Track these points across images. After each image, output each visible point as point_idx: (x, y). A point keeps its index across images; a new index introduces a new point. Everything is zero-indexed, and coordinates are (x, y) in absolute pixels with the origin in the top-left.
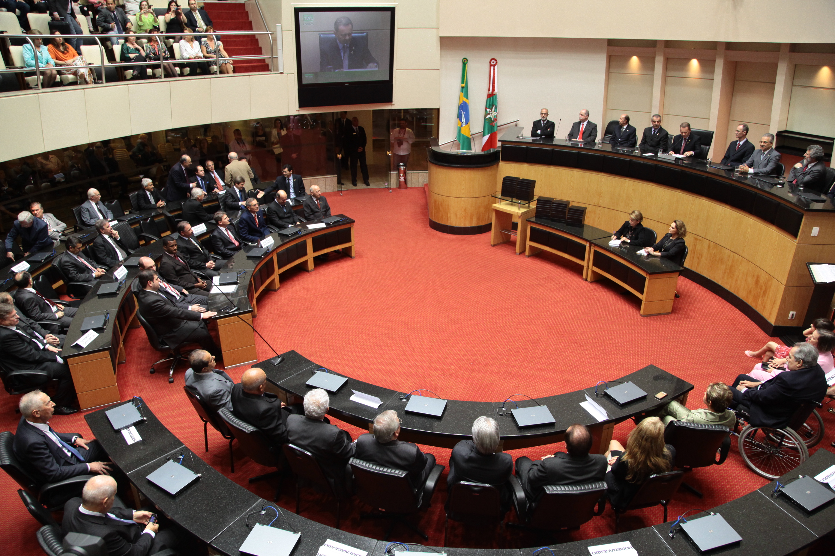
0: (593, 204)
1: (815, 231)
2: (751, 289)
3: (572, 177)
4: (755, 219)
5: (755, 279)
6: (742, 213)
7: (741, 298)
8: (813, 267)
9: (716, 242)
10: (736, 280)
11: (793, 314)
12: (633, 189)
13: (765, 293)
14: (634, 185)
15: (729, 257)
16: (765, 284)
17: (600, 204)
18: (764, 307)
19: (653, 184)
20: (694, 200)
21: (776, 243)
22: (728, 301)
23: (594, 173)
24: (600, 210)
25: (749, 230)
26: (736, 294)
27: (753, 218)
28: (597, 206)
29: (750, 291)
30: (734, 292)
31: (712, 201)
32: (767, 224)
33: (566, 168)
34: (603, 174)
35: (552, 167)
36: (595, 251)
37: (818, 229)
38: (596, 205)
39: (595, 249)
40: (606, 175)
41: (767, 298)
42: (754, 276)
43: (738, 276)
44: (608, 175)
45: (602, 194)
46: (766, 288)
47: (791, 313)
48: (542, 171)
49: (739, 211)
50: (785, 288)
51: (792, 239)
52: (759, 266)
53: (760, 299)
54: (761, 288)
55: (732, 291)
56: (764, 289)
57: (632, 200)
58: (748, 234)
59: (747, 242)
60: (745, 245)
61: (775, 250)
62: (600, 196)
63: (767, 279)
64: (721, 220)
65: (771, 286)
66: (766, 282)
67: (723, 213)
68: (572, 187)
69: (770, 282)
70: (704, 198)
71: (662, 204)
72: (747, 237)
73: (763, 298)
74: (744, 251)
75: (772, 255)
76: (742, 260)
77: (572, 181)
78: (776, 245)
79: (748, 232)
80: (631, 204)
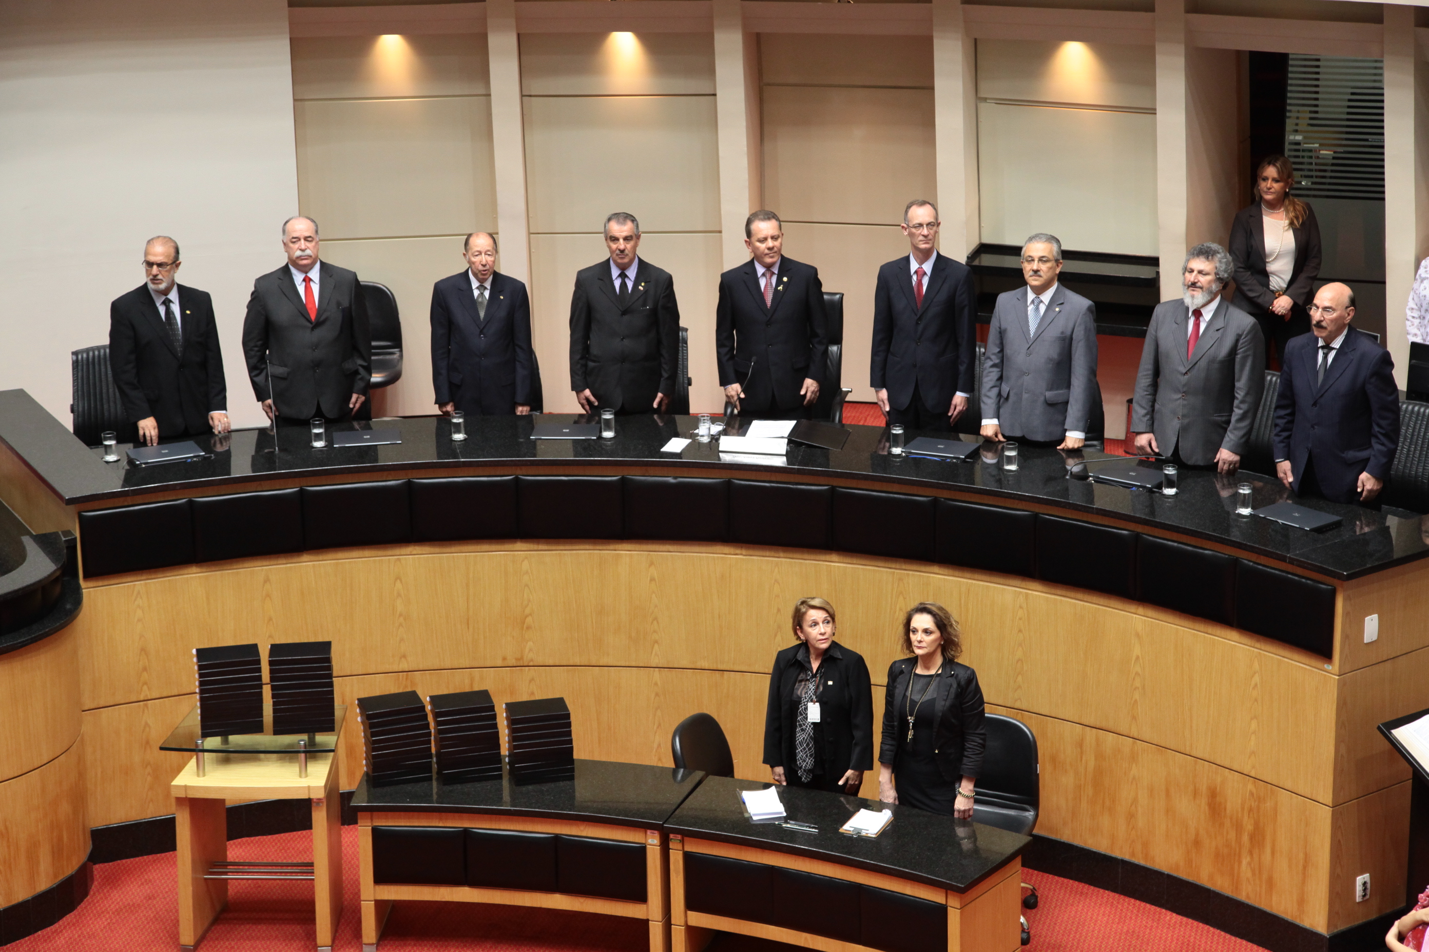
0: (499, 663)
1: (1371, 626)
2: (1197, 835)
3: (398, 578)
4: (1151, 612)
5: (1203, 802)
6: (1095, 599)
7: (1166, 870)
8: (1404, 734)
9: (1017, 705)
10: (1131, 816)
11: (1365, 884)
12: (652, 579)
13: (1257, 838)
14: (652, 564)
15: (1080, 744)
16: (1251, 810)
17: (529, 656)
18: (1270, 883)
19: (726, 549)
20: (900, 580)
21: (1257, 678)
22: (1114, 890)
23: (485, 547)
24: (532, 680)
25: (1137, 651)
26: (1139, 860)
27: (1141, 610)
28: (520, 666)
29: (1197, 843)
30: (1133, 854)
31: (968, 575)
32: (1201, 626)
33: (367, 552)
34: (519, 545)
35: (305, 557)
36: (689, 858)
37: (1375, 617)
38: (512, 662)
39: (688, 848)
40: (535, 547)
41: (1273, 853)
42: (1195, 793)
43: (1135, 801)
44: (541, 547)
45: (529, 620)
46: (1257, 825)
47: (1360, 880)
48: (267, 580)
49: (1080, 595)
50: (1334, 814)
51: (1319, 664)
52: (1207, 757)
53: (1245, 862)
54: (1238, 827)
55: (1121, 852)
56: (1249, 826)
57: (656, 619)
58: (1135, 662)
59: (1138, 688)
60: (1136, 701)
61: (1256, 703)
62: (525, 626)
63: (1252, 794)
64: (1020, 631)
65: (1276, 816)
66: (1253, 804)
67: (1021, 607)
68: (401, 619)
69: (1269, 804)
70: (936, 569)
71: (779, 610)
72: (1137, 674)
73: (1255, 856)
74: (1134, 718)
75: (1252, 719)
76: (1136, 747)
77: (399, 595)
78: (1256, 685)
79: (1134, 658)
80: (655, 631)
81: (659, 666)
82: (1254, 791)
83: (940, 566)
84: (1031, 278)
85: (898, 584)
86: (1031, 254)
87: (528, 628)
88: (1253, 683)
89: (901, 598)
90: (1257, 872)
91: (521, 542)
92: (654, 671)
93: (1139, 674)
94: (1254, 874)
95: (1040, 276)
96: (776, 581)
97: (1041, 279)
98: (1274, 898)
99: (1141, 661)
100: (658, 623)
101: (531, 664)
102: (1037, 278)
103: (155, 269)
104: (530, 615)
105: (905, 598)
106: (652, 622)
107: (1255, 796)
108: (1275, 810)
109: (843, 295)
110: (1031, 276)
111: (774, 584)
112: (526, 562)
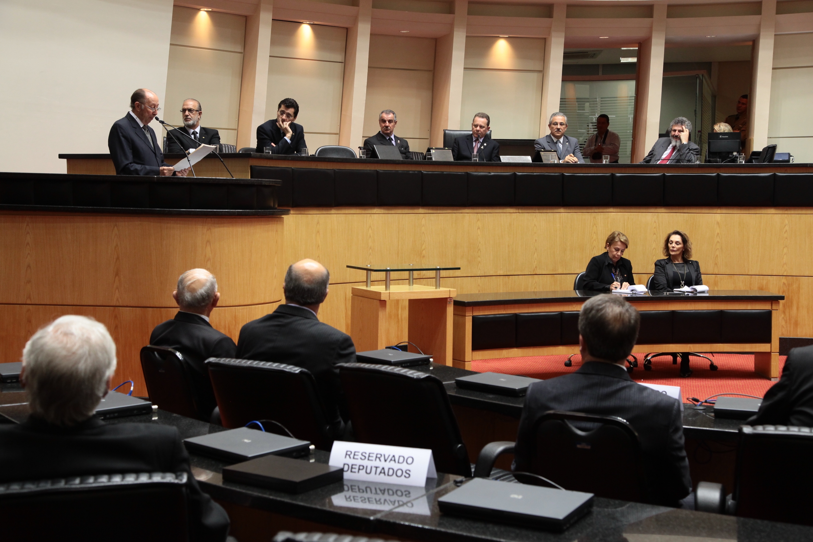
4: (724, 211)
14: (478, 220)
18: (796, 323)
21: (787, 228)
25: (717, 231)
27: (719, 211)
34: (421, 211)
40: (428, 211)
41: (798, 308)
45: (424, 252)
48: (318, 224)
49: (686, 211)
57: (479, 250)
58: (716, 237)
59: (718, 249)
60: (717, 255)
61: (786, 240)
62: (422, 257)
63: (784, 284)
64: (655, 234)
65: (799, 291)
66: (785, 289)
67: (655, 222)
68: (371, 251)
69: (795, 286)
70: (611, 210)
71: (536, 240)
72: (718, 242)
73: (787, 314)
74: (716, 264)
75: (784, 248)
76: (717, 279)
77: (370, 236)
78: (786, 231)
79: (716, 235)
80: (479, 257)
81: (481, 275)
82: (786, 282)
83: (613, 208)
84: (556, 132)
85: (593, 220)
86: (557, 121)
87: (424, 257)
88: (784, 230)
89: (595, 227)
90: (788, 321)
91: (422, 208)
92: (478, 278)
93: (719, 242)
94: (786, 322)
95: (560, 132)
96: (535, 225)
97: (561, 133)
98: (799, 330)
99: (720, 235)
100: (480, 251)
101: (424, 277)
102: (559, 132)
103: (187, 113)
104: (424, 249)
105: (596, 227)
106: (478, 252)
107: (786, 284)
108: (799, 288)
109: (491, 131)
110: (556, 131)
111: (534, 227)
112: (424, 219)
